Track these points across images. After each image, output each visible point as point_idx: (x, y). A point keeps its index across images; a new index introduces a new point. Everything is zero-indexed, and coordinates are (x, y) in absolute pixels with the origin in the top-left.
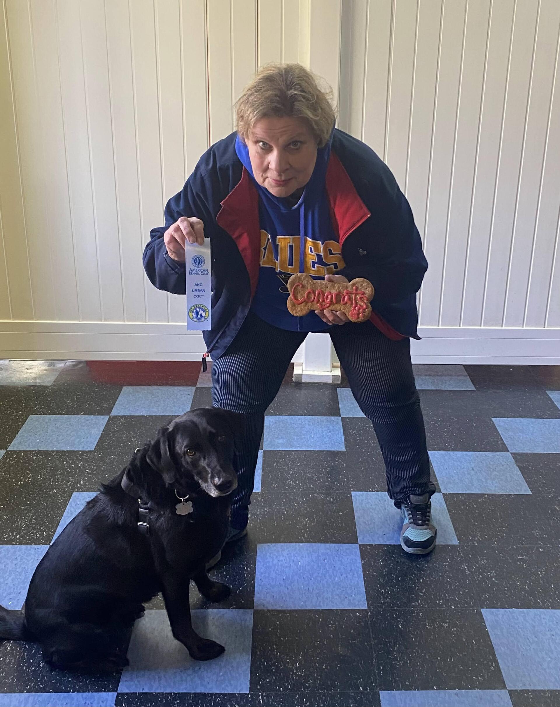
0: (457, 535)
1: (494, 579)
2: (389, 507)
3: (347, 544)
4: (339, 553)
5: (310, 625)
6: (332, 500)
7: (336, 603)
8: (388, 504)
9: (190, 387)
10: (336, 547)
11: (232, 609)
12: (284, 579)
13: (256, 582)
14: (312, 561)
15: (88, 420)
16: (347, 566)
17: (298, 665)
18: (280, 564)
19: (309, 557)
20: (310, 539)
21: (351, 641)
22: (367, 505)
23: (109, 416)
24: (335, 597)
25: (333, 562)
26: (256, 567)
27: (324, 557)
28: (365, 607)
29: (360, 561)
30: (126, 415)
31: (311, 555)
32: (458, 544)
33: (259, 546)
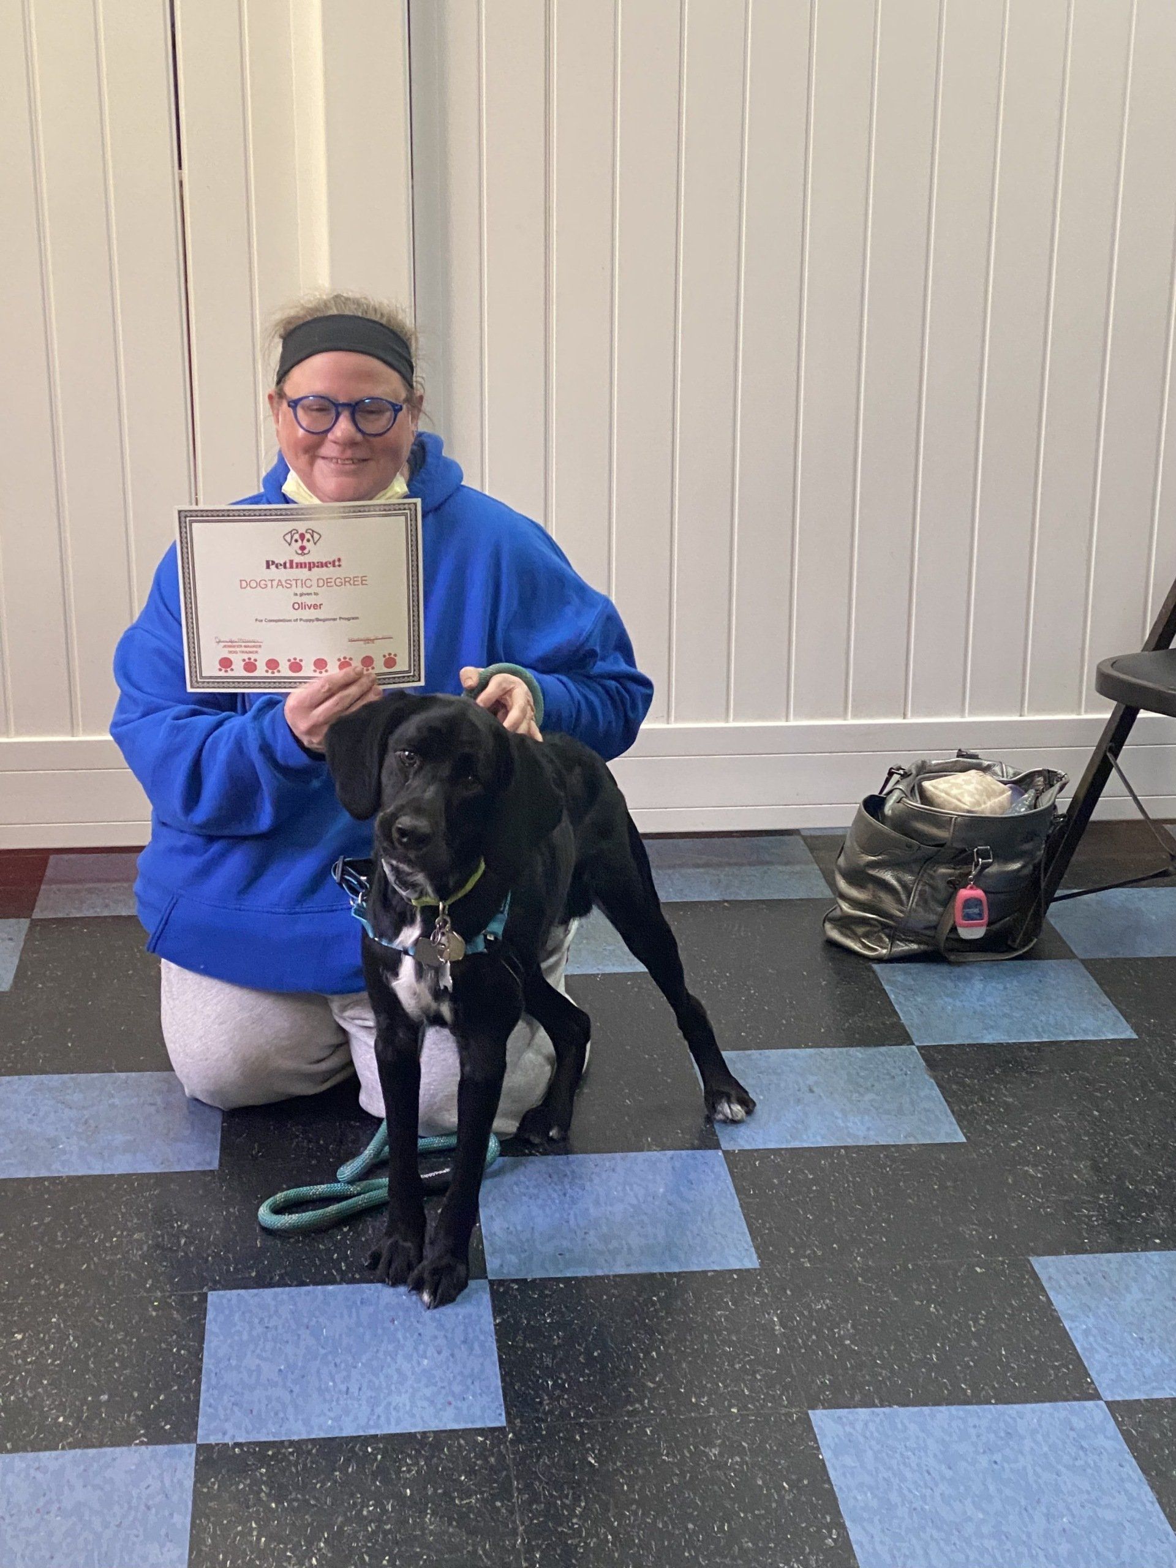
0: (757, 1248)
1: (848, 1342)
5: (350, 1470)
7: (422, 1418)
9: (14, 920)
11: (136, 1445)
12: (280, 1370)
13: (204, 1379)
14: (359, 1324)
16: (454, 1333)
17: (314, 1561)
19: (350, 1316)
20: (353, 1274)
21: (462, 1499)
24: (419, 1403)
25: (415, 1323)
26: (205, 1346)
27: (393, 1314)
28: (502, 1422)
29: (491, 1319)
31: (358, 1310)
32: (758, 1266)
33: (212, 1296)
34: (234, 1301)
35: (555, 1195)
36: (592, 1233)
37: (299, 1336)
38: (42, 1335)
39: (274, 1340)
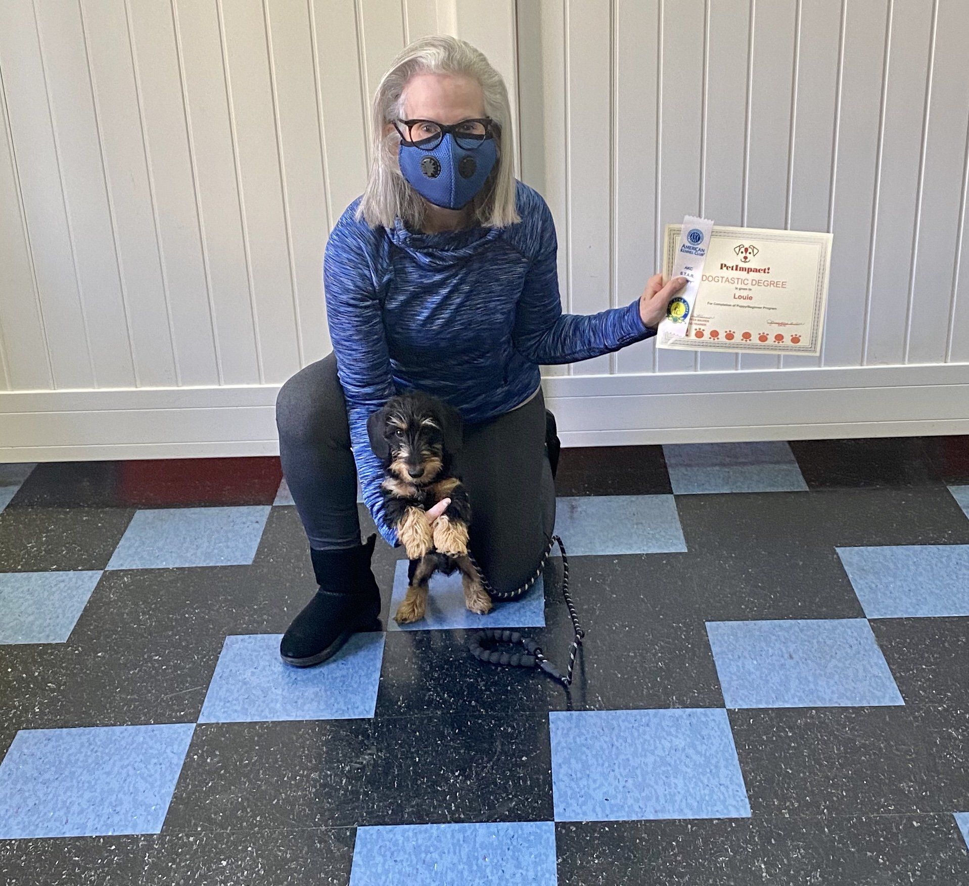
0: (750, 798)
2: (621, 741)
3: (532, 823)
4: (515, 843)
6: (510, 730)
8: (618, 736)
9: (261, 507)
10: (510, 829)
14: (461, 860)
15: (63, 581)
16: (527, 870)
18: (397, 871)
19: (455, 853)
20: (459, 815)
22: (578, 739)
23: (102, 572)
25: (500, 861)
26: (351, 876)
27: (485, 851)
29: (555, 859)
30: (134, 568)
31: (460, 846)
32: (750, 816)
33: (361, 830)
34: (374, 837)
35: (605, 746)
36: (630, 781)
37: (417, 869)
38: (240, 863)
39: (400, 873)
